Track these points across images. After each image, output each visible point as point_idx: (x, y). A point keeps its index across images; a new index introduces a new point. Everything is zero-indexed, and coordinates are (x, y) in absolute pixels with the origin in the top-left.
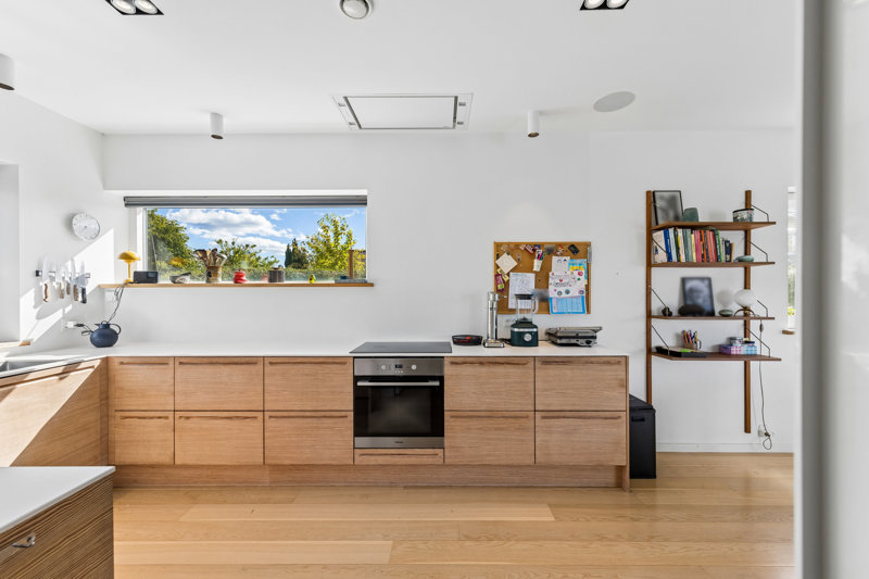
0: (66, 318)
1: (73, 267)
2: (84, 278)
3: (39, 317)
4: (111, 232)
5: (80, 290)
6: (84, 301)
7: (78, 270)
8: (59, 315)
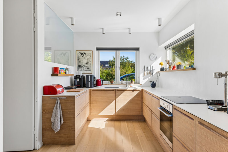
0: (149, 80)
1: (150, 67)
2: (153, 70)
3: (144, 79)
4: (161, 57)
5: (152, 73)
6: (153, 76)
7: (152, 68)
8: (147, 79)
